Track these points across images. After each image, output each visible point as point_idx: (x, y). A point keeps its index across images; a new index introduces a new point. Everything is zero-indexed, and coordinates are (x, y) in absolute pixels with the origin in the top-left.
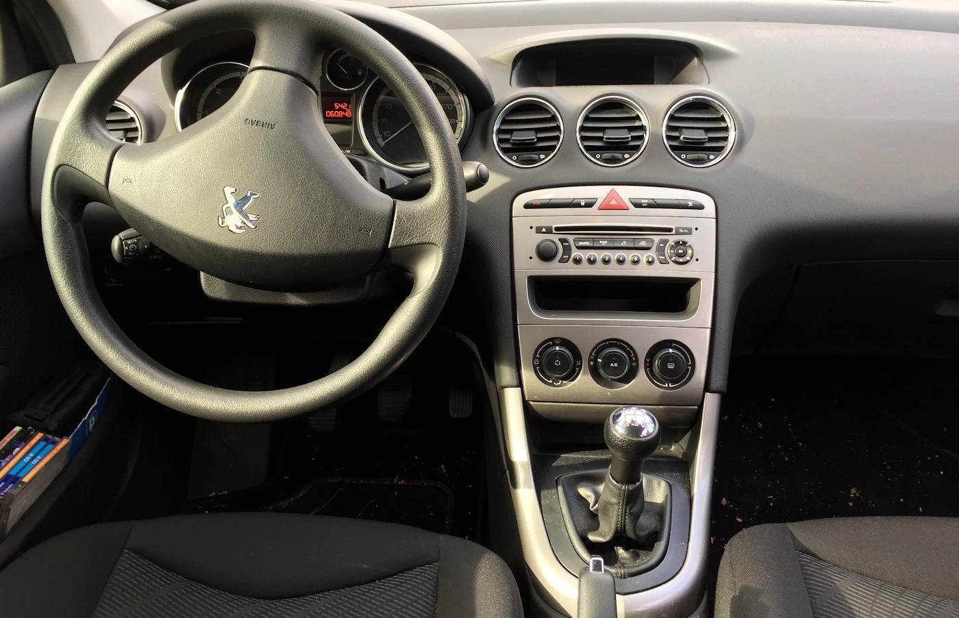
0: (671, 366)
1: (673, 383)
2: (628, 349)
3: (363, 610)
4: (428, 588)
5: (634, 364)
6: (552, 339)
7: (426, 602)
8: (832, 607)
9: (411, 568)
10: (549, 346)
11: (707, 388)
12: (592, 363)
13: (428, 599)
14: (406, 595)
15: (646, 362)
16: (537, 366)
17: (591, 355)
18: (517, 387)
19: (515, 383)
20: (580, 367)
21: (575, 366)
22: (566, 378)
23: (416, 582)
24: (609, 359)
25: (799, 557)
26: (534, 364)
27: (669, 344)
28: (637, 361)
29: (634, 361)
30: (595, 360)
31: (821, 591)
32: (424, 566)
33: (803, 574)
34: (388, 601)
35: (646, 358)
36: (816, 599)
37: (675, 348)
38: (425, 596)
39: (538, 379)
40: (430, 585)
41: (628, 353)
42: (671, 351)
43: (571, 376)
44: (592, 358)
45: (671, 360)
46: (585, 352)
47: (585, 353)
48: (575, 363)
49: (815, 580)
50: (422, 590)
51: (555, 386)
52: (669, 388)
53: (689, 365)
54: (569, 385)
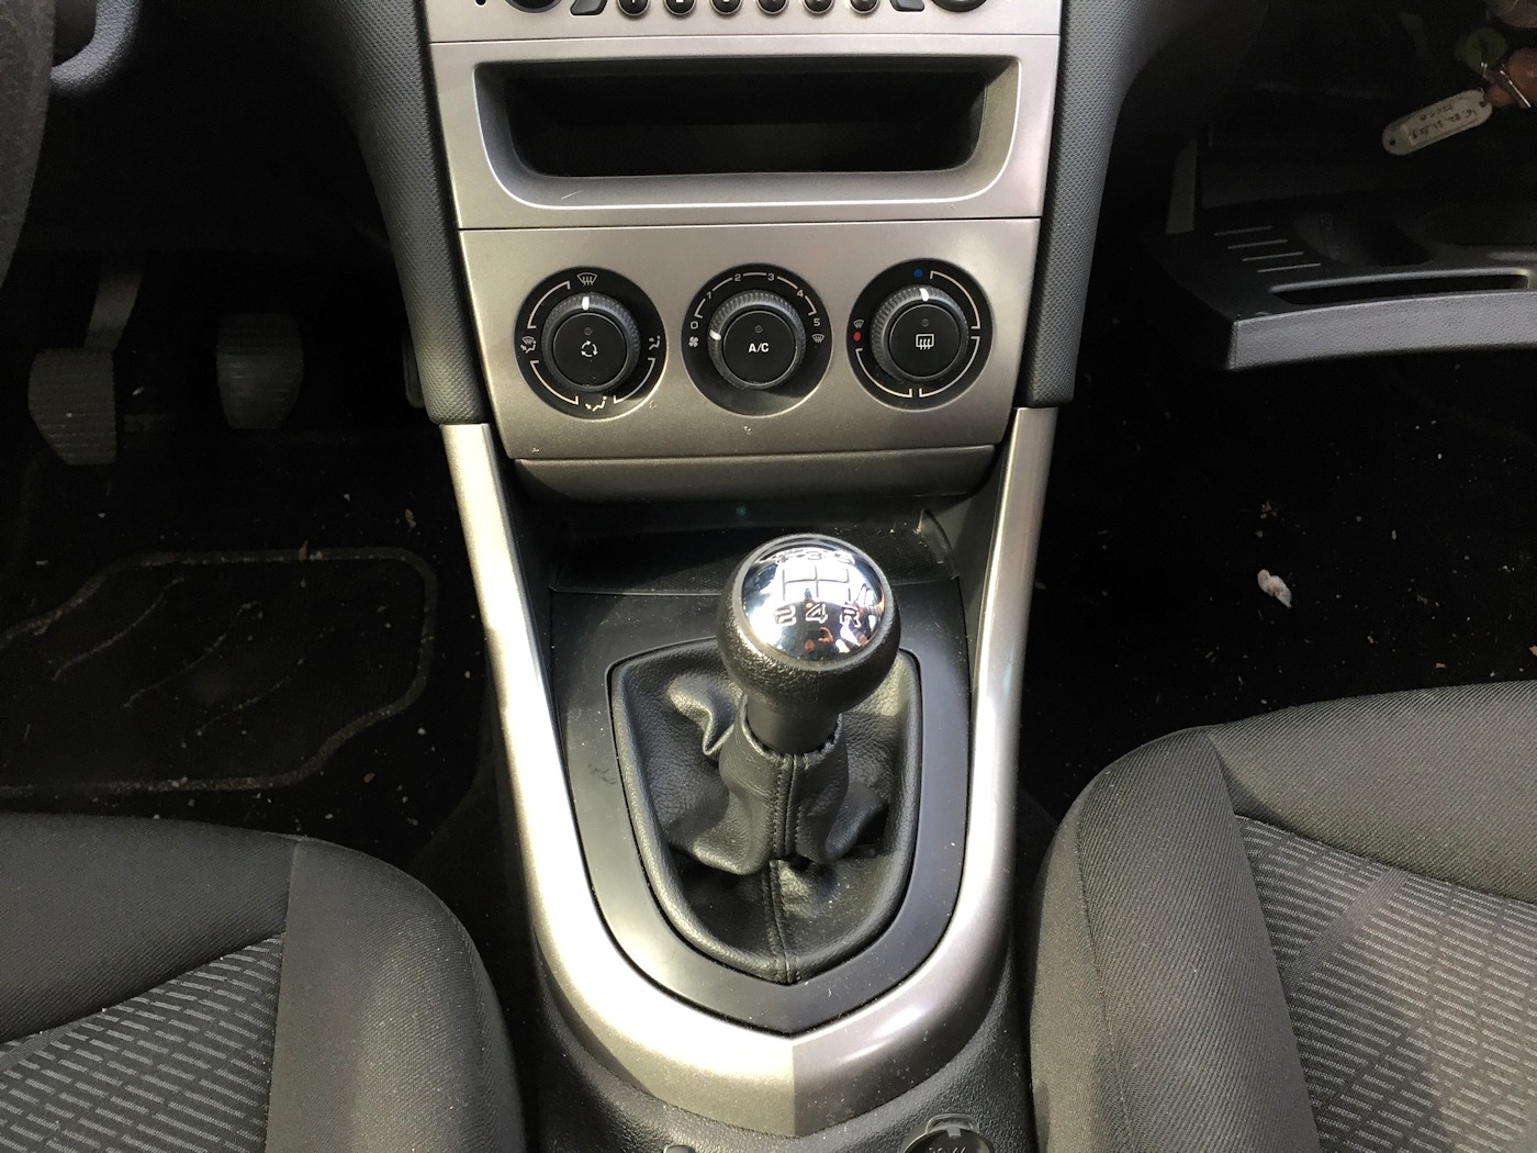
0: (924, 344)
1: (929, 386)
2: (800, 293)
3: (51, 1117)
4: (246, 1025)
5: (818, 338)
6: (571, 274)
7: (239, 1072)
8: (1333, 981)
9: (202, 961)
10: (563, 295)
11: (1021, 397)
12: (694, 342)
13: (247, 1059)
14: (179, 1057)
15: (851, 330)
16: (532, 356)
17: (690, 315)
18: (476, 421)
19: (469, 409)
20: (660, 354)
21: (645, 352)
22: (620, 391)
23: (211, 1011)
24: (743, 328)
25: (1246, 834)
26: (519, 352)
27: (918, 273)
28: (826, 327)
29: (818, 330)
30: (703, 334)
31: (1305, 936)
32: (238, 949)
33: (1258, 884)
34: (128, 1080)
35: (853, 317)
36: (1292, 958)
37: (937, 284)
38: (237, 1054)
39: (534, 397)
40: (255, 1013)
41: (800, 306)
42: (925, 294)
43: (634, 381)
44: (694, 325)
45: (925, 322)
46: (672, 308)
47: (672, 313)
48: (644, 344)
49: (1287, 904)
50: (229, 1034)
51: (590, 415)
52: (916, 402)
53: (976, 333)
54: (632, 409)
